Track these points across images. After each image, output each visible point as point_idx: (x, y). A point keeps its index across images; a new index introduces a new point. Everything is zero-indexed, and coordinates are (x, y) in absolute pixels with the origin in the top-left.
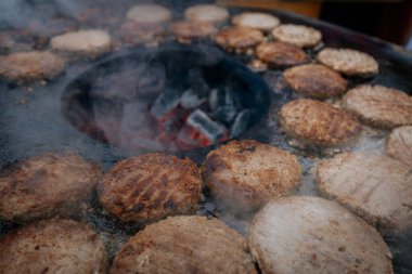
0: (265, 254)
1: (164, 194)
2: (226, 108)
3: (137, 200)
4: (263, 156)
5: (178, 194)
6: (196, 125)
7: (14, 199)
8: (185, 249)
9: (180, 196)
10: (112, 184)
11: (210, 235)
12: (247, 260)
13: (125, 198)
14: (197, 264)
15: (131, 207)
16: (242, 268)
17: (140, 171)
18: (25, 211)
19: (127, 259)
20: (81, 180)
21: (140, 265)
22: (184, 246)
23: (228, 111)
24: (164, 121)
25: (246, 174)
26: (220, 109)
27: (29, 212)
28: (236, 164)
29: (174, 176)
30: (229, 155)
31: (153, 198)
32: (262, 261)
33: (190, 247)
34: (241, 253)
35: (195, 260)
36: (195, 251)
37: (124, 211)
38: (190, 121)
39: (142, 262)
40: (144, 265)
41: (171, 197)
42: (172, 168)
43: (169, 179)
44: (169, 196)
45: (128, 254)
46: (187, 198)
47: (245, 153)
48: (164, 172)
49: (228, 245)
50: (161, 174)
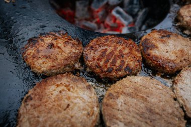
0: (186, 102)
1: (123, 62)
2: (134, 6)
3: (109, 65)
4: (175, 41)
5: (131, 63)
6: (117, 16)
7: (40, 61)
8: (142, 97)
9: (133, 64)
10: (92, 54)
11: (154, 89)
12: (177, 105)
13: (101, 63)
14: (151, 107)
15: (106, 69)
16: (175, 110)
17: (106, 47)
18: (48, 68)
19: (111, 101)
20: (74, 50)
21: (119, 105)
22: (141, 95)
23: (135, 8)
24: (98, 12)
25: (167, 52)
26: (130, 6)
27: (50, 70)
28: (160, 45)
29: (126, 51)
30: (155, 39)
31: (117, 65)
32: (185, 106)
33: (145, 96)
34: (173, 101)
35: (149, 104)
36: (148, 99)
37: (102, 72)
38: (114, 13)
39: (120, 103)
40: (121, 106)
41: (128, 64)
42: (124, 46)
43: (124, 53)
44: (126, 63)
45: (111, 98)
46: (136, 65)
47: (164, 39)
48: (120, 48)
49: (165, 96)
50: (118, 49)
